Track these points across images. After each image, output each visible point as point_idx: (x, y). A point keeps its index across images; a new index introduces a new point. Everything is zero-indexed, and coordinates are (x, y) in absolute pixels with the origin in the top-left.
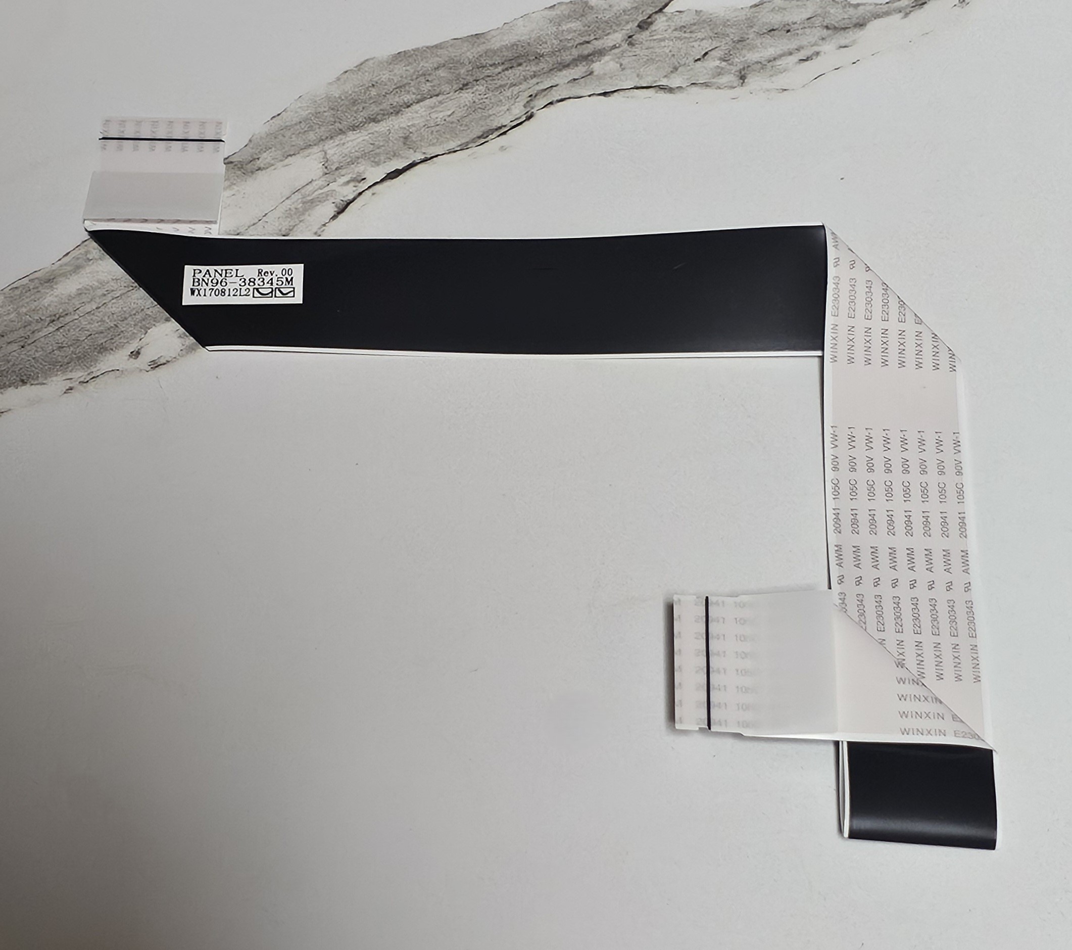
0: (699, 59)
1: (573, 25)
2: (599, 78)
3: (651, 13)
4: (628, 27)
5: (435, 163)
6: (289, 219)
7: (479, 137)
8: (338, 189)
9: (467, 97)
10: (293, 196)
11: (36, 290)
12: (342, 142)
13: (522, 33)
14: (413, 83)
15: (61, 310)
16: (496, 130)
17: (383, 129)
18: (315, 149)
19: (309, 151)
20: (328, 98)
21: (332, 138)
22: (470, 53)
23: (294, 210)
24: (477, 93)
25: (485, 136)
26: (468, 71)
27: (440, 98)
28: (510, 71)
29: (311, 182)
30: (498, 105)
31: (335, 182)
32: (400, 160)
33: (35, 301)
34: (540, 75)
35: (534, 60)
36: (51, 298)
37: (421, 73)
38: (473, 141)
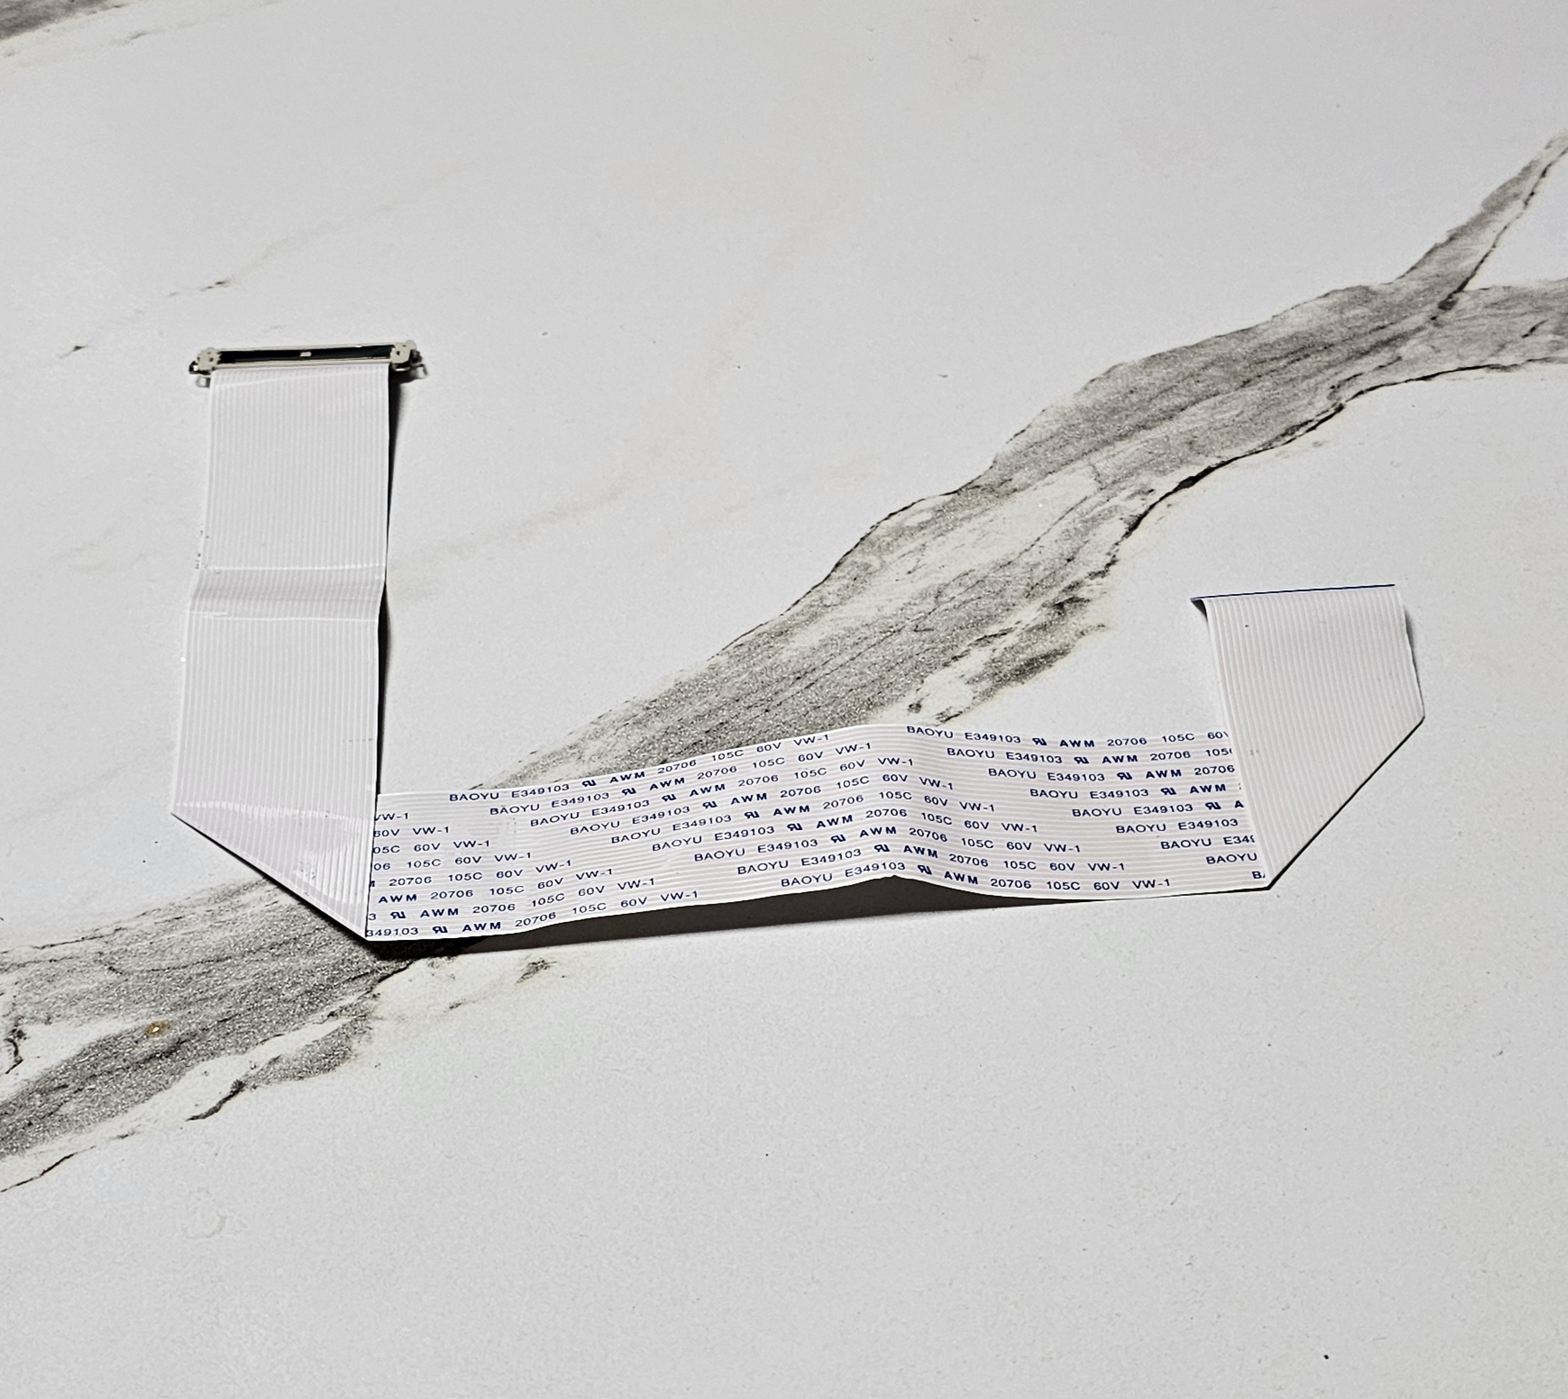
0: (1526, 336)
1: (1359, 311)
2: (1412, 362)
3: (1448, 290)
4: (1428, 308)
5: (1237, 466)
6: (1070, 541)
7: (1283, 435)
8: (1122, 504)
9: (1252, 394)
10: (1067, 516)
11: (766, 646)
12: (1111, 453)
13: (1297, 323)
14: (1180, 385)
15: (805, 666)
16: (1302, 425)
17: (1158, 436)
18: (1079, 464)
19: (1073, 466)
20: (1080, 409)
21: (1096, 450)
22: (1241, 349)
23: (1074, 532)
24: (1264, 389)
25: (1290, 432)
26: (1245, 368)
27: (1219, 398)
28: (1297, 364)
29: (1086, 499)
30: (1294, 400)
31: (1115, 495)
32: (1191, 466)
33: (770, 658)
34: (1335, 366)
35: (1322, 351)
36: (790, 653)
37: (1187, 374)
38: (1277, 439)
